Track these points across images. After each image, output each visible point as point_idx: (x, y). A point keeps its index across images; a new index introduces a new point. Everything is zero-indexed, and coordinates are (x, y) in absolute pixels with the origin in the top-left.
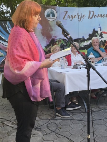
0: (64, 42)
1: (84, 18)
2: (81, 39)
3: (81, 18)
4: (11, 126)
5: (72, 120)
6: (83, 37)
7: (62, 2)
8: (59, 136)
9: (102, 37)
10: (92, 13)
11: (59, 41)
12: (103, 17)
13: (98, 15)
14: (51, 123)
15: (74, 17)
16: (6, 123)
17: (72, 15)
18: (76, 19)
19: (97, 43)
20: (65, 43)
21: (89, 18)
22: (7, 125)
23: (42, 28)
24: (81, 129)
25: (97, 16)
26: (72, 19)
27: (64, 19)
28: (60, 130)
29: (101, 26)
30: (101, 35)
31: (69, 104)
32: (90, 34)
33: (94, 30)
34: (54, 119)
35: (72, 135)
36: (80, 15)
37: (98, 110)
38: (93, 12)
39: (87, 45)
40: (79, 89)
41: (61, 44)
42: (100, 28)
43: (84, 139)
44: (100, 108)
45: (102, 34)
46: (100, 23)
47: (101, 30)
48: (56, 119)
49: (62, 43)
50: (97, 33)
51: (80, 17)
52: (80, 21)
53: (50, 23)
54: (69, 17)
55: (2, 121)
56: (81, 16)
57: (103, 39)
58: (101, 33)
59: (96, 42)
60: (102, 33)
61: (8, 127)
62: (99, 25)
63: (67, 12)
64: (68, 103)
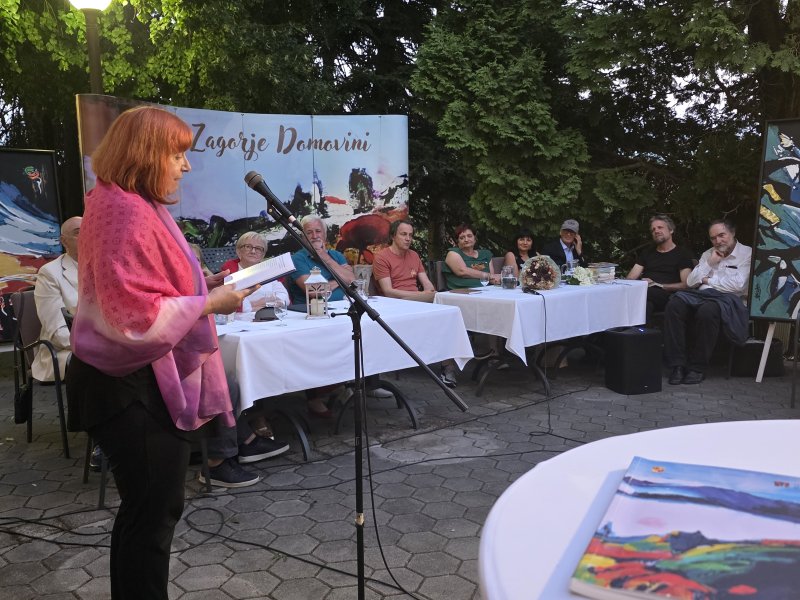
0: (195, 230)
1: (262, 147)
2: (255, 218)
3: (251, 147)
4: (51, 538)
5: (267, 491)
6: (262, 214)
7: (179, 89)
8: (238, 546)
9: (326, 216)
10: (288, 136)
12: (325, 148)
13: (310, 142)
14: (199, 509)
15: (227, 143)
16: (26, 530)
17: (220, 139)
18: (235, 152)
19: (320, 235)
20: (199, 234)
21: (279, 150)
22: (35, 538)
24: (303, 516)
25: (306, 144)
26: (222, 152)
28: (235, 527)
29: (320, 178)
30: (322, 208)
31: (248, 442)
32: (285, 204)
33: (299, 189)
34: (204, 497)
35: (278, 536)
36: (249, 139)
37: (343, 451)
38: (294, 131)
39: (277, 241)
40: (286, 388)
42: (319, 184)
43: (321, 542)
44: (346, 444)
45: (326, 206)
46: (317, 170)
47: (321, 192)
48: (211, 497)
49: (191, 235)
50: (309, 202)
51: (248, 146)
52: (249, 158)
54: (209, 142)
55: (8, 526)
56: (253, 142)
57: (328, 222)
58: (322, 200)
59: (317, 231)
60: (326, 202)
61: (39, 545)
62: (315, 176)
63: (202, 126)
64: (246, 439)
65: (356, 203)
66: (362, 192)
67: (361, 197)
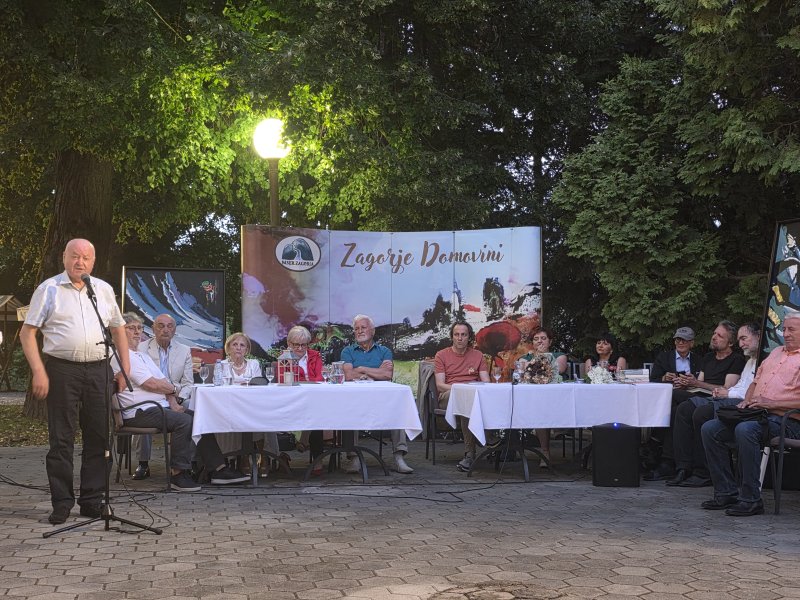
0: (342, 334)
1: (408, 262)
2: (399, 325)
3: (398, 262)
6: (406, 320)
10: (432, 250)
11: (325, 331)
13: (452, 255)
15: (376, 259)
17: (370, 255)
18: (384, 267)
19: (365, 330)
20: (345, 337)
21: (422, 264)
23: (263, 291)
25: (448, 257)
26: (370, 267)
27: (343, 265)
29: (460, 287)
30: (460, 316)
32: (427, 312)
33: (440, 298)
36: (397, 254)
38: (437, 246)
39: (418, 346)
41: (334, 341)
42: (458, 293)
45: (464, 313)
46: (456, 280)
47: (460, 301)
49: (337, 339)
50: (449, 310)
51: (395, 261)
52: (396, 272)
53: (294, 276)
54: (359, 258)
56: (400, 257)
58: (461, 308)
60: (464, 310)
62: (455, 286)
63: (353, 245)
65: (488, 311)
66: (494, 300)
67: (493, 306)
